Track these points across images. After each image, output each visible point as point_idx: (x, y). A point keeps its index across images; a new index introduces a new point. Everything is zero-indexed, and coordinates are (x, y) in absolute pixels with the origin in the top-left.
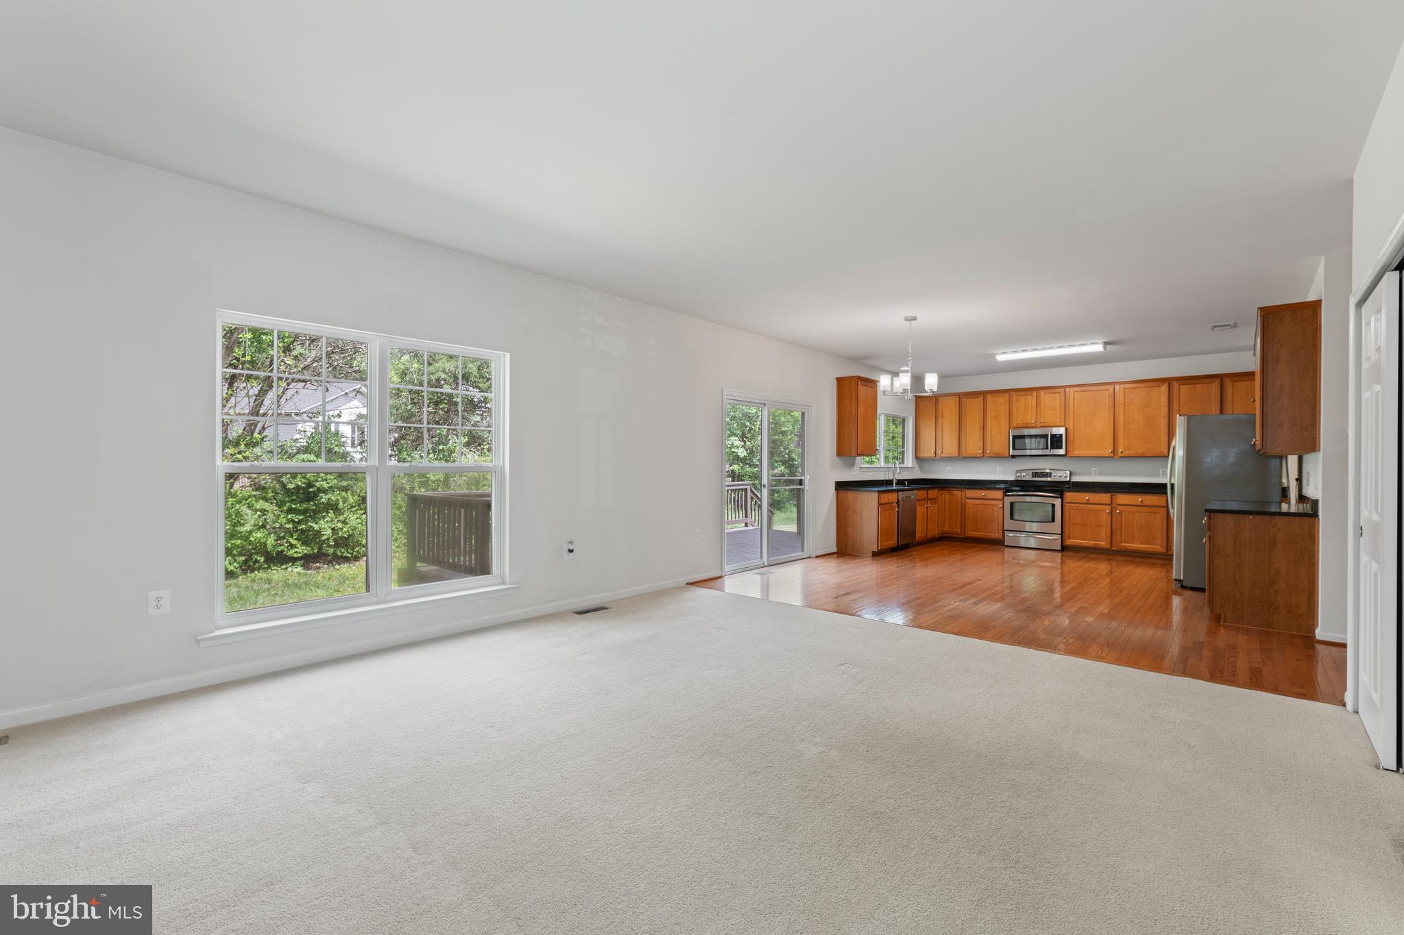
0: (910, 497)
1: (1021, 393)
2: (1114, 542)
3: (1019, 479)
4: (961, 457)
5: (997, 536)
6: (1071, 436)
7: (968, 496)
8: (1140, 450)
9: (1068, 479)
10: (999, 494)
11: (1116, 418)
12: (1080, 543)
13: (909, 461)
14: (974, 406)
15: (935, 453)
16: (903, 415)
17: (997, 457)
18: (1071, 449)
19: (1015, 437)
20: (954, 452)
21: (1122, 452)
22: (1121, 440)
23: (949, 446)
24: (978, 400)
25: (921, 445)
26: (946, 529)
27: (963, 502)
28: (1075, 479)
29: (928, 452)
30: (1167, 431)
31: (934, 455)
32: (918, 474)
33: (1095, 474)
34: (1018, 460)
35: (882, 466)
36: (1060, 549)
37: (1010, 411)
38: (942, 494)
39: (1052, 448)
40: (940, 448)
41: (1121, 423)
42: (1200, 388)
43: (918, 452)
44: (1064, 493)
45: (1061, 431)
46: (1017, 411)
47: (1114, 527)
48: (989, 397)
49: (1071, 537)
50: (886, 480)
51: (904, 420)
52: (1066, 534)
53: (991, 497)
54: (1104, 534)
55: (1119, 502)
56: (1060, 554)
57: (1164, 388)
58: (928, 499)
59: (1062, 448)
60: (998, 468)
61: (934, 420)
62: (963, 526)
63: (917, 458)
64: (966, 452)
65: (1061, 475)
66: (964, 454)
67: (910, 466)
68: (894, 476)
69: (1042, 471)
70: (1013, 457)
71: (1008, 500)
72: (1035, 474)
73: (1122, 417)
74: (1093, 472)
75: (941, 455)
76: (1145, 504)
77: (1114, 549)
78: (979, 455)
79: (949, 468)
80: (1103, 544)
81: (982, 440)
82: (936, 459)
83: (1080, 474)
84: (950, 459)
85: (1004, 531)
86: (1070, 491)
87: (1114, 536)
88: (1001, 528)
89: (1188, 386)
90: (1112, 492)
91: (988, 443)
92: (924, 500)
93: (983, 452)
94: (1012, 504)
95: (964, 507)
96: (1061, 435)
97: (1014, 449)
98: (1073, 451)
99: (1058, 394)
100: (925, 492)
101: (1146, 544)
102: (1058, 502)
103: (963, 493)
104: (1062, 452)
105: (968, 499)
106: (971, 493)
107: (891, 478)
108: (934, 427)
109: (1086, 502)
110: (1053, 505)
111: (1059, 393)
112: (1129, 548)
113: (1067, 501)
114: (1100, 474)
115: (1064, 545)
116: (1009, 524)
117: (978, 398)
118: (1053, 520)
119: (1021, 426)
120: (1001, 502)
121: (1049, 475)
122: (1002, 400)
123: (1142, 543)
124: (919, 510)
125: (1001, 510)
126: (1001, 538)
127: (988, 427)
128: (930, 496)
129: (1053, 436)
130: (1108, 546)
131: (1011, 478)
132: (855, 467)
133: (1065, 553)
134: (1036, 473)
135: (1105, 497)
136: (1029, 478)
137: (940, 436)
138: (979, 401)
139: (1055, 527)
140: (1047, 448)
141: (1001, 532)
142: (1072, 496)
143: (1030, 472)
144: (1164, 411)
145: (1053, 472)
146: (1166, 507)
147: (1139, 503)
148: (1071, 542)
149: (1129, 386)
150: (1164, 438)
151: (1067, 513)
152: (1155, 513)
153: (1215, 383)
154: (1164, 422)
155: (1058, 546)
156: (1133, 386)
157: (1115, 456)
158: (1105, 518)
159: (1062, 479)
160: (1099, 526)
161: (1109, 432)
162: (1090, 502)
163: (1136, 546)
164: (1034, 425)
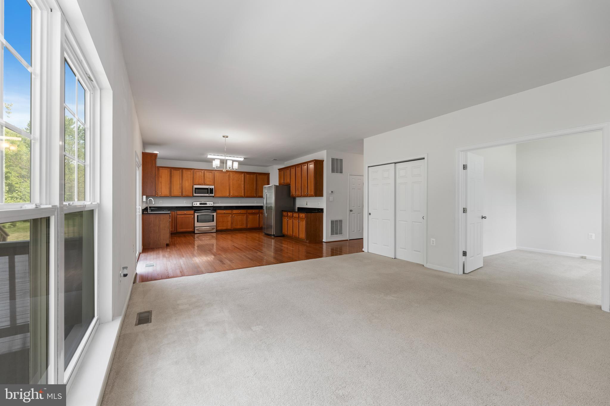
1: (197, 171)
3: (195, 205)
5: (191, 230)
6: (216, 189)
7: (178, 213)
8: (236, 194)
10: (192, 212)
12: (222, 228)
14: (177, 174)
17: (188, 196)
18: (216, 194)
19: (196, 189)
20: (167, 193)
21: (231, 195)
22: (231, 192)
23: (165, 191)
24: (179, 171)
30: (243, 189)
34: (195, 198)
36: (215, 232)
37: (193, 177)
39: (210, 193)
40: (160, 192)
41: (231, 185)
42: (252, 176)
44: (216, 210)
45: (212, 187)
46: (196, 177)
47: (232, 222)
52: (218, 226)
53: (189, 213)
54: (229, 224)
55: (234, 213)
56: (215, 234)
57: (243, 175)
59: (213, 194)
60: (184, 201)
62: (176, 227)
64: (174, 194)
66: (172, 195)
69: (203, 202)
70: (194, 196)
71: (196, 215)
72: (201, 204)
73: (231, 183)
74: (220, 203)
75: (161, 195)
76: (241, 213)
77: (232, 229)
78: (180, 196)
79: (162, 201)
80: (229, 227)
81: (181, 189)
83: (216, 204)
84: (165, 197)
85: (194, 227)
86: (219, 210)
87: (232, 225)
89: (249, 175)
90: (231, 209)
91: (184, 190)
93: (182, 195)
94: (198, 216)
95: (176, 219)
96: (213, 189)
97: (195, 193)
99: (211, 173)
103: (175, 212)
104: (213, 195)
105: (178, 215)
106: (179, 212)
109: (224, 213)
110: (213, 215)
112: (237, 228)
113: (218, 213)
114: (222, 203)
115: (217, 230)
116: (196, 224)
118: (213, 221)
119: (197, 184)
120: (193, 215)
122: (189, 172)
123: (240, 226)
125: (193, 219)
126: (193, 230)
127: (183, 183)
129: (210, 189)
130: (231, 228)
133: (218, 233)
135: (229, 211)
136: (198, 205)
137: (160, 186)
139: (214, 223)
140: (208, 193)
141: (193, 228)
142: (219, 211)
143: (199, 203)
144: (243, 182)
145: (207, 203)
146: (246, 213)
147: (239, 213)
148: (219, 228)
149: (233, 173)
150: (243, 191)
151: (218, 218)
152: (244, 216)
153: (255, 175)
154: (243, 186)
155: (215, 230)
156: (235, 173)
157: (229, 197)
158: (229, 219)
159: (211, 205)
160: (228, 222)
161: (228, 188)
162: (225, 213)
163: (239, 227)
164: (203, 184)
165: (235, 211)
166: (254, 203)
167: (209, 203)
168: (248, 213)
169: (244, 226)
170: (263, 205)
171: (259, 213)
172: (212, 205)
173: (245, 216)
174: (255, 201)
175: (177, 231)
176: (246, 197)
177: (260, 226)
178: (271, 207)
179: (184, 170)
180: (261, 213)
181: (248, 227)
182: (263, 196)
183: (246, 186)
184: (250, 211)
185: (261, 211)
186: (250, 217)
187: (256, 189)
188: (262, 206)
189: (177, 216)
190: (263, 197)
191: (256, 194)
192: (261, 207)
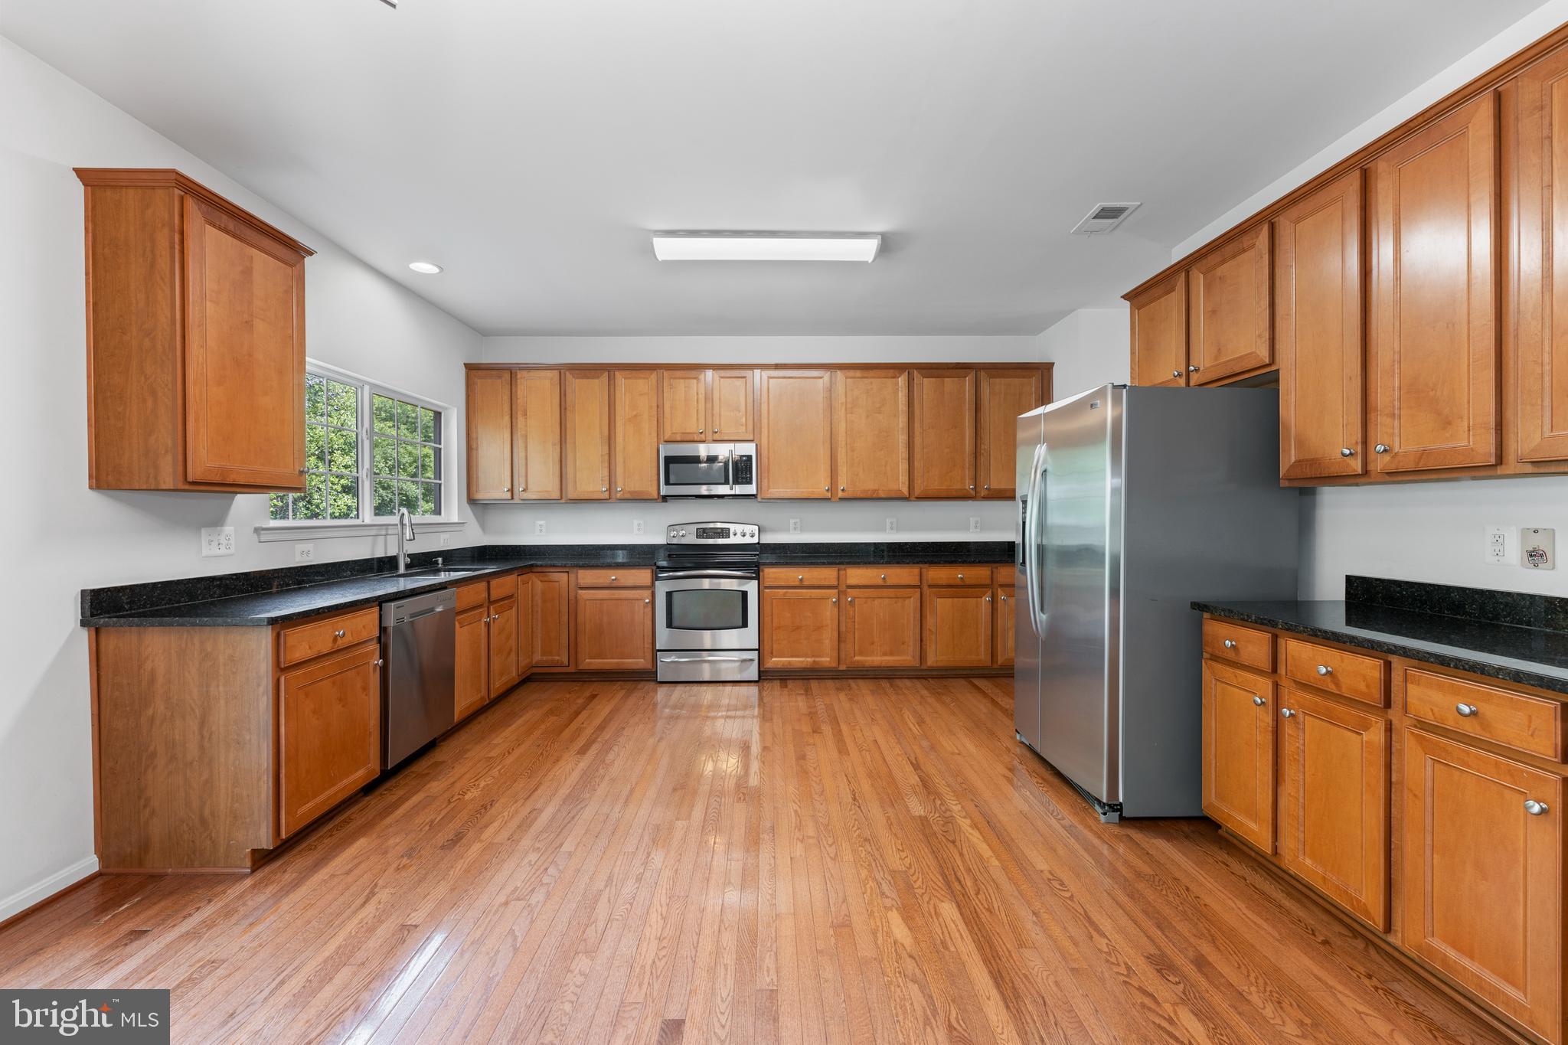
0: (432, 610)
1: (678, 373)
2: (843, 656)
3: (675, 541)
4: (567, 499)
5: (641, 663)
6: (764, 459)
7: (581, 583)
8: (869, 485)
9: (757, 541)
10: (643, 576)
11: (833, 430)
12: (789, 662)
13: (454, 508)
14: (589, 395)
15: (512, 490)
16: (438, 403)
17: (637, 499)
18: (763, 483)
19: (669, 460)
20: (551, 488)
21: (843, 490)
22: (840, 468)
23: (541, 478)
24: (597, 381)
25: (481, 475)
26: (538, 657)
27: (572, 597)
28: (769, 539)
29: (495, 487)
30: (906, 455)
31: (508, 495)
32: (474, 536)
33: (795, 529)
34: (671, 505)
35: (367, 521)
36: (756, 678)
37: (660, 407)
38: (525, 583)
39: (736, 482)
40: (522, 480)
41: (841, 438)
42: (950, 383)
43: (474, 488)
44: (761, 567)
45: (749, 449)
46: (672, 408)
47: (843, 629)
48: (620, 379)
49: (774, 653)
50: (380, 560)
51: (438, 415)
52: (767, 647)
53: (630, 582)
54: (827, 642)
55: (851, 581)
56: (753, 690)
57: (902, 381)
58: (491, 602)
59: (750, 483)
60: (636, 522)
61: (507, 418)
62: (573, 648)
63: (472, 501)
64: (575, 488)
65: (742, 534)
66: (572, 494)
67: (455, 519)
68: (401, 546)
69: (711, 526)
70: (665, 498)
71: (662, 588)
72: (703, 533)
73: (842, 427)
74: (792, 526)
75: (525, 495)
76: (889, 583)
77: (843, 667)
78: (603, 496)
79: (542, 522)
80: (826, 660)
81: (607, 464)
82: (513, 503)
83: (773, 530)
84: (543, 503)
85: (655, 652)
87: (842, 645)
88: (648, 646)
89: (934, 379)
90: (840, 564)
91: (619, 470)
92: (480, 606)
93: (609, 490)
94: (669, 595)
95: (573, 607)
96: (749, 458)
97: (667, 483)
98: (769, 488)
99: (742, 380)
100: (483, 585)
101: (891, 654)
102: (751, 588)
103: (572, 576)
104: (751, 489)
105: (581, 588)
106: (587, 576)
107: (392, 552)
108: (507, 435)
109: (797, 583)
110: (744, 594)
111: (745, 377)
112: (867, 664)
113: (767, 584)
114: (802, 530)
115: (762, 669)
116: (664, 636)
117: (598, 377)
118: (745, 624)
119: (679, 439)
120: (648, 593)
121: (724, 533)
122: (643, 385)
123: (885, 654)
124: (463, 635)
125: (649, 609)
126: (649, 666)
127: (619, 439)
128: (495, 594)
129: (737, 458)
130: (834, 665)
131: (660, 539)
132: (228, 529)
133: (767, 685)
134: (704, 530)
135: (826, 574)
136: (691, 539)
137: (522, 455)
138: (598, 385)
139: (748, 637)
140: (726, 482)
141: (649, 656)
142: (771, 574)
143: (694, 528)
144: (902, 420)
145: (732, 527)
146: (919, 587)
147: (881, 582)
148: (775, 662)
149: (851, 373)
150: (903, 467)
151: (767, 608)
152: (905, 598)
153: (968, 382)
154: (902, 438)
155: (752, 673)
156: (858, 373)
157: (833, 497)
158: (828, 613)
159: (748, 540)
160: (819, 628)
161: (823, 454)
162: (806, 583)
163: (876, 659)
164: (703, 437)
165: (856, 575)
166: (966, 528)
167: (739, 528)
168: (930, 586)
169: (907, 658)
170: (1018, 540)
171: (991, 586)
172: (755, 540)
173: (912, 603)
174: (972, 520)
175: (581, 667)
176: (920, 498)
177: (1000, 660)
178: (1089, 555)
179: (619, 376)
180: (1001, 586)
181: (931, 660)
182: (1014, 490)
183: (918, 441)
184: (939, 574)
185: (1003, 573)
186: (943, 607)
187: (976, 454)
188: (1011, 546)
189: (580, 592)
190: (1019, 494)
191: (975, 479)
192: (1005, 553)
